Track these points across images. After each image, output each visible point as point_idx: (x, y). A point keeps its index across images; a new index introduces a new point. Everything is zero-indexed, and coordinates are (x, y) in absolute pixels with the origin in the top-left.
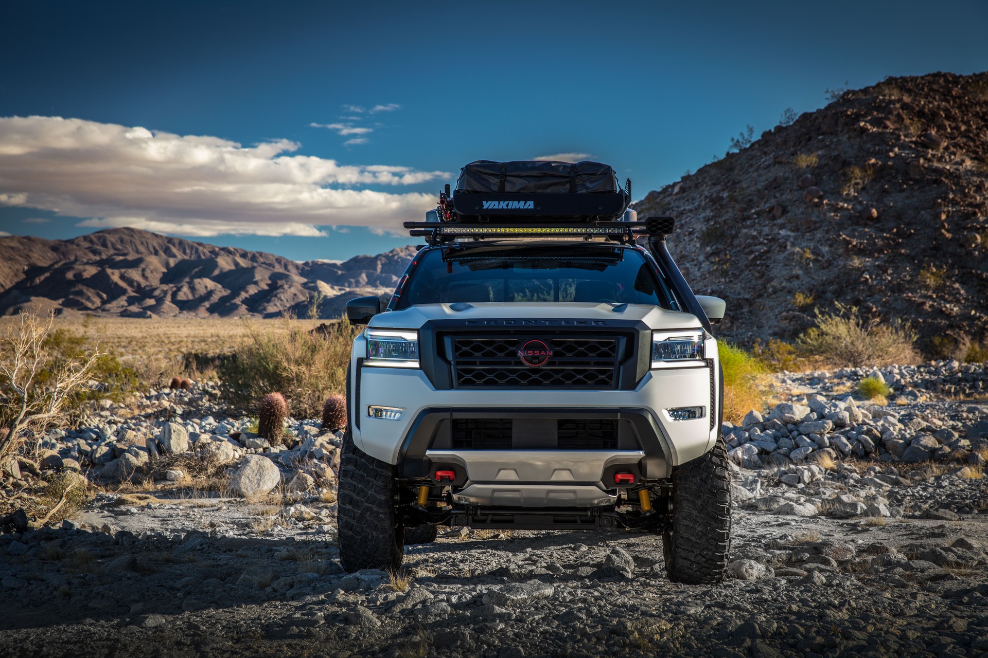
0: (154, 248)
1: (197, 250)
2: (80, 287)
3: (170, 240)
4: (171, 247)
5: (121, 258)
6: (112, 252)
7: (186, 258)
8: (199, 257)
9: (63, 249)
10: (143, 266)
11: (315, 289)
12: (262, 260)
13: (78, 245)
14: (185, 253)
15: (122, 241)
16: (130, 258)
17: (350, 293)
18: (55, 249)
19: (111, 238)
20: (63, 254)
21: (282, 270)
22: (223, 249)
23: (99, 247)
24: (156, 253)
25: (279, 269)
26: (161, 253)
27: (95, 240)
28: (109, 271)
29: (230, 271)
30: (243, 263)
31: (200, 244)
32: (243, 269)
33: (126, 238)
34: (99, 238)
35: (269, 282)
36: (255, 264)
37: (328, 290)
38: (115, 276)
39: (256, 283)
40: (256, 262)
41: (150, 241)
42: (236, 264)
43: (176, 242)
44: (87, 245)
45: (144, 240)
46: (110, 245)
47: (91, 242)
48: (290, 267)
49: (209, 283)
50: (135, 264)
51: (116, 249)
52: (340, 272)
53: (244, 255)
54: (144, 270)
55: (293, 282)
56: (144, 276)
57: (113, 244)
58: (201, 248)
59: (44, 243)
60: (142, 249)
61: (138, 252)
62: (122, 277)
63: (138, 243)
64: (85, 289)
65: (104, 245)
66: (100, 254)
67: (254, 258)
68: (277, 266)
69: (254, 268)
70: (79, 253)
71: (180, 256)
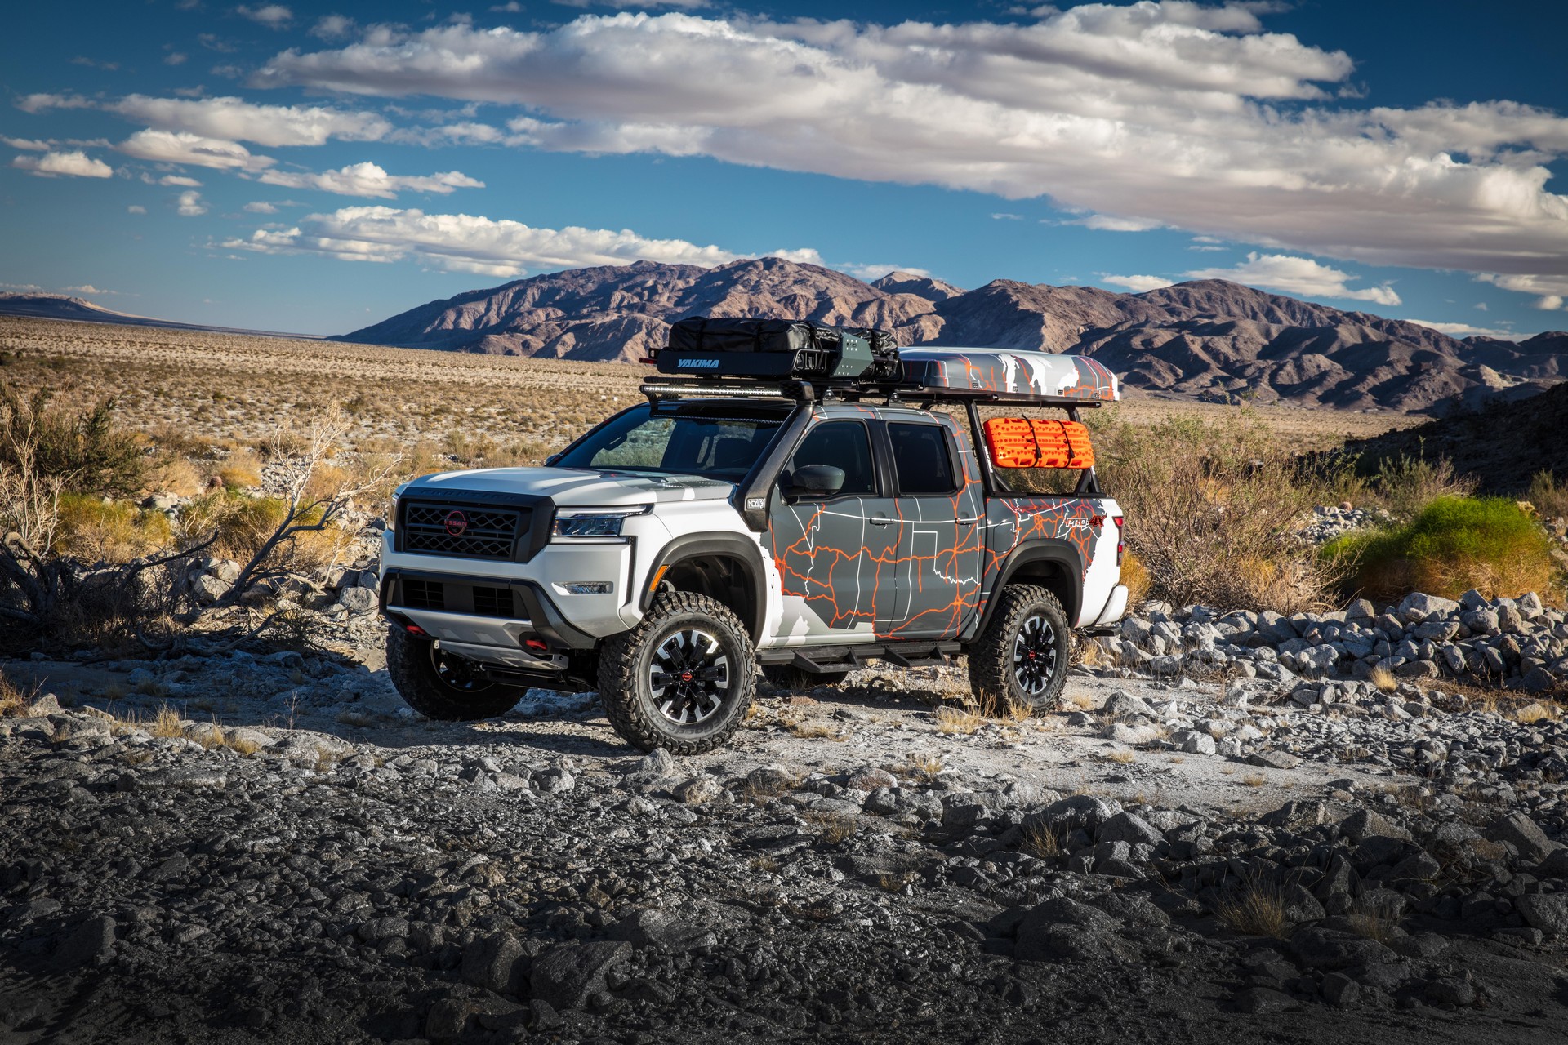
0: (1252, 309)
1: (1311, 314)
2: (1148, 358)
3: (1275, 299)
4: (1276, 308)
5: (1206, 321)
6: (1195, 312)
7: (1295, 324)
8: (1313, 323)
9: (1131, 305)
10: (1234, 333)
11: (1478, 376)
12: (1402, 332)
13: (1151, 301)
14: (1294, 317)
15: (1209, 298)
16: (1217, 321)
17: (1528, 384)
18: (1120, 305)
19: (1195, 294)
20: (1131, 313)
21: (1430, 348)
22: (1348, 315)
23: (1178, 306)
24: (1254, 316)
25: (1426, 346)
26: (1261, 316)
27: (1174, 295)
28: (1188, 338)
29: (1355, 346)
30: (1374, 335)
31: (1316, 306)
32: (1374, 343)
33: (1215, 293)
34: (1180, 293)
35: (1410, 364)
36: (1391, 338)
37: (1494, 379)
38: (1196, 345)
39: (1390, 364)
40: (1394, 334)
41: (1246, 299)
42: (1364, 336)
43: (1283, 302)
44: (1162, 301)
45: (1239, 297)
46: (1193, 303)
47: (1169, 297)
48: (1443, 344)
49: (1322, 360)
50: (1223, 330)
51: (1201, 309)
52: (1517, 355)
53: (1377, 324)
54: (1235, 339)
55: (1444, 365)
56: (1234, 346)
57: (1197, 302)
58: (1316, 312)
59: (1108, 297)
60: (1235, 310)
61: (1229, 314)
62: (1205, 347)
63: (1231, 301)
64: (1154, 361)
65: (1186, 303)
66: (1179, 314)
67: (1391, 328)
68: (1424, 341)
69: (1389, 343)
70: (1151, 312)
71: (1287, 321)
